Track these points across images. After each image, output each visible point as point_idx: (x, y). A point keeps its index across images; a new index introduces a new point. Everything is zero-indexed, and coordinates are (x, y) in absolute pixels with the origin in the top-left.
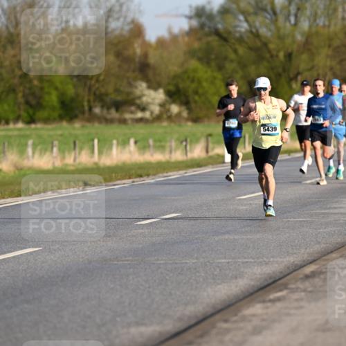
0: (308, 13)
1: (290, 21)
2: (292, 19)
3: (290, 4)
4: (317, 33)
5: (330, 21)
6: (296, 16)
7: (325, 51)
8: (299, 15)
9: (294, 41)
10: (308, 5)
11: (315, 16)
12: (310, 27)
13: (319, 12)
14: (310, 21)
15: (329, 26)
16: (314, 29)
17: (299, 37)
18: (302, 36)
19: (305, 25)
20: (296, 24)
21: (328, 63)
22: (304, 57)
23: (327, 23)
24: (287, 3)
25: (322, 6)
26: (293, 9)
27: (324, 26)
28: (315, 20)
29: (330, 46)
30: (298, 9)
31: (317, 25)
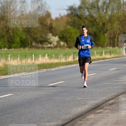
0: (110, 8)
1: (104, 11)
2: (105, 11)
4: (114, 16)
5: (118, 11)
6: (106, 9)
7: (117, 22)
9: (105, 19)
10: (110, 5)
11: (113, 9)
12: (111, 13)
13: (115, 8)
15: (118, 13)
16: (113, 14)
17: (107, 17)
19: (109, 13)
20: (106, 12)
21: (118, 27)
22: (109, 24)
24: (103, 5)
25: (115, 6)
26: (105, 7)
27: (116, 13)
28: (113, 11)
29: (118, 20)
30: (107, 7)
31: (114, 13)
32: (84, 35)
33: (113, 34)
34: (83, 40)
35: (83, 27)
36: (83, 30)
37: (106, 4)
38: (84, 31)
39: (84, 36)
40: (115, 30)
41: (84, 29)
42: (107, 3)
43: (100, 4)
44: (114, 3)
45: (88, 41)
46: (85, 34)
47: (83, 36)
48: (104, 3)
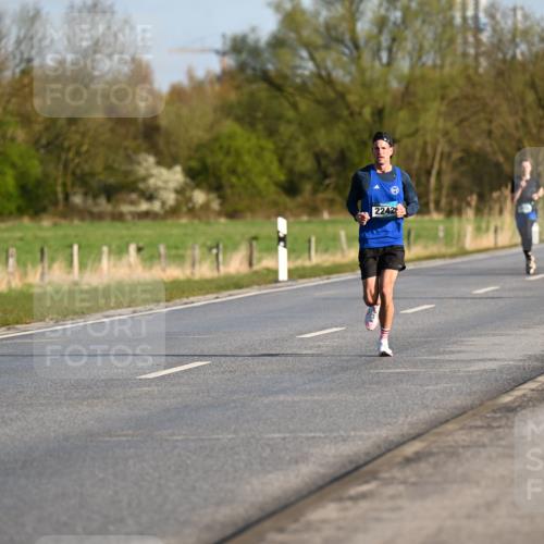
0: (409, 45)
1: (380, 59)
2: (384, 56)
3: (380, 31)
4: (423, 78)
5: (443, 58)
6: (390, 50)
7: (436, 106)
8: (394, 49)
9: (386, 91)
10: (408, 34)
11: (421, 50)
12: (412, 67)
13: (426, 45)
14: (411, 59)
15: (442, 67)
16: (418, 72)
17: (395, 85)
18: (400, 82)
19: (404, 65)
20: (389, 64)
21: (441, 124)
22: (403, 114)
23: (438, 62)
24: (375, 30)
25: (430, 35)
26: (385, 40)
27: (434, 66)
28: (420, 58)
29: (443, 98)
30: (394, 40)
31: (424, 65)
32: (379, 165)
33: (418, 154)
34: (377, 187)
35: (379, 136)
36: (378, 149)
37: (390, 25)
38: (381, 151)
39: (380, 169)
40: (429, 138)
41: (383, 143)
42: (395, 23)
43: (364, 27)
44: (424, 22)
45: (395, 190)
46: (382, 161)
47: (378, 171)
48: (382, 23)
